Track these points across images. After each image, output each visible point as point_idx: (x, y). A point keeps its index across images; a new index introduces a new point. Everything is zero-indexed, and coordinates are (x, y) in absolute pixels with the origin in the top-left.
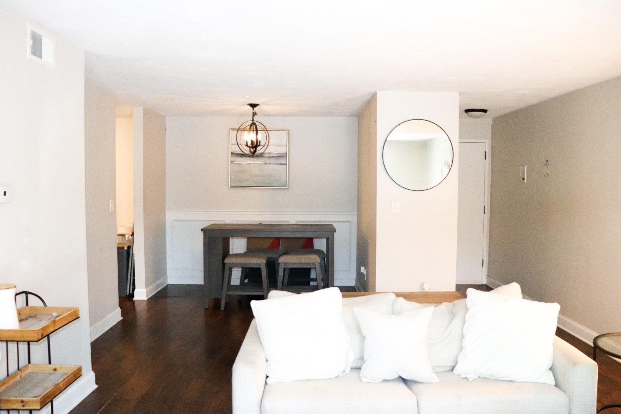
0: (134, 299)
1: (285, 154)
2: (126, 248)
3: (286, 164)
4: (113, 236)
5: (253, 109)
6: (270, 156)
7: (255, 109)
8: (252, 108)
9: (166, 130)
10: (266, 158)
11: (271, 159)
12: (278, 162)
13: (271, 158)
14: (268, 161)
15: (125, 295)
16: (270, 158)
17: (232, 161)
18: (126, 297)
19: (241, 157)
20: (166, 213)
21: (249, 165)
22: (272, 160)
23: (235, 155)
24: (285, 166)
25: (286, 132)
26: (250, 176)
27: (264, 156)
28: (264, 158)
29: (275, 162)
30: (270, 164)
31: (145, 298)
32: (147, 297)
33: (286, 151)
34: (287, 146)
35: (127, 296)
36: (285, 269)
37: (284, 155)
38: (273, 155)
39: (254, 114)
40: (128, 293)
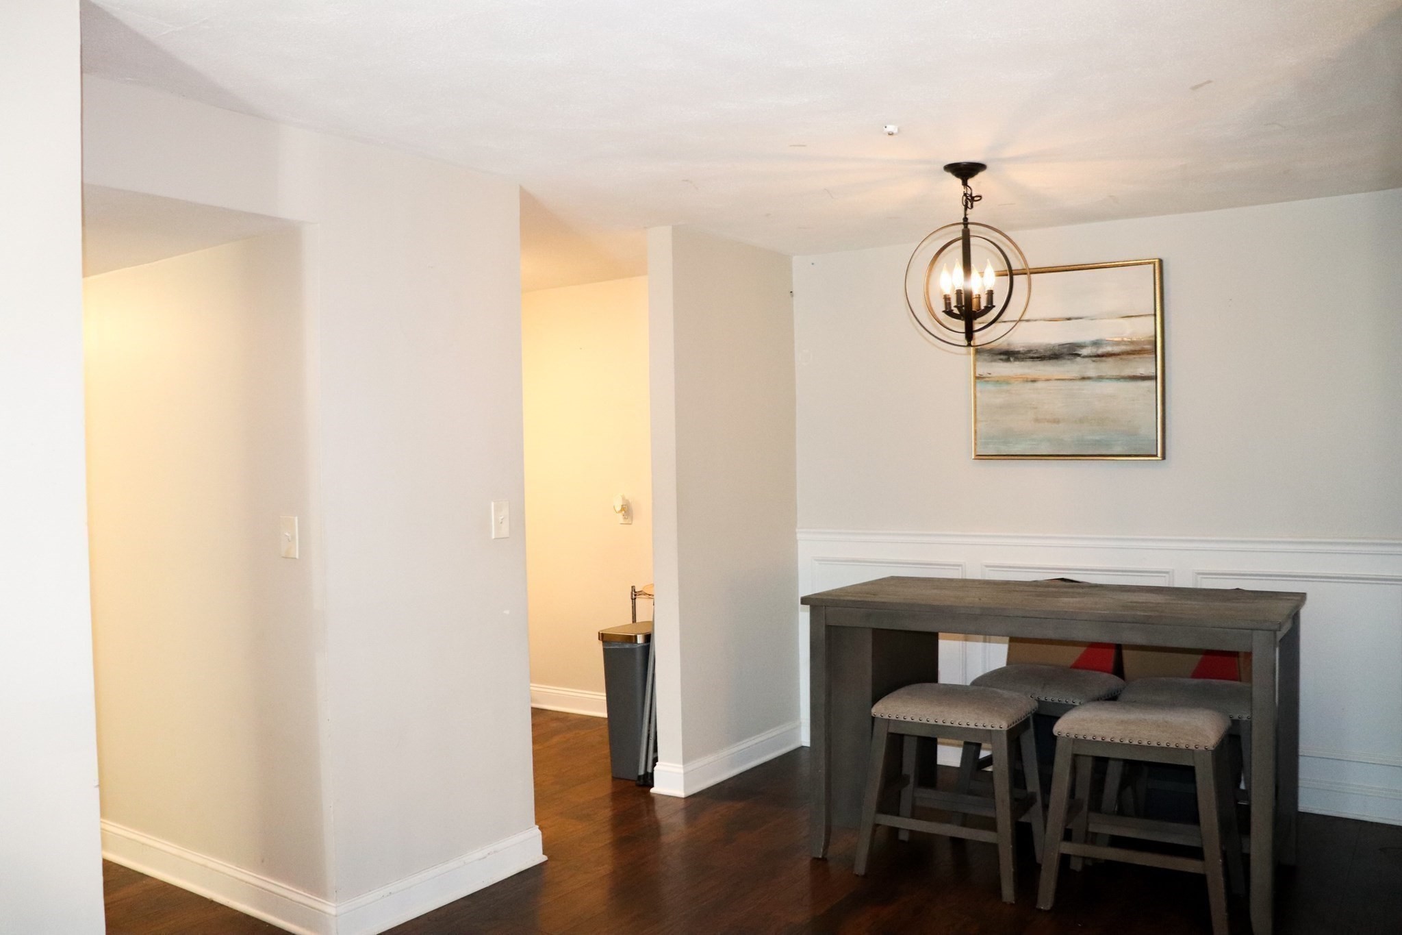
0: (652, 790)
1: (1149, 342)
2: (640, 640)
3: (1156, 378)
4: (507, 612)
5: (965, 184)
6: (1100, 351)
7: (970, 182)
8: (959, 181)
9: (792, 296)
10: (1086, 359)
11: (1101, 361)
12: (1128, 371)
13: (1104, 358)
14: (1092, 369)
15: (636, 778)
16: (1098, 359)
17: (977, 375)
18: (638, 782)
19: (1008, 360)
20: (799, 536)
21: (1030, 385)
22: (1108, 367)
23: (985, 356)
24: (1152, 383)
25: (1152, 266)
26: (1037, 420)
27: (1079, 355)
28: (1078, 359)
29: (1115, 373)
30: (1100, 378)
31: (680, 792)
32: (685, 792)
33: (1153, 333)
34: (1155, 315)
35: (639, 777)
36: (1075, 757)
37: (1148, 347)
38: (1109, 349)
39: (970, 200)
40: (642, 772)
